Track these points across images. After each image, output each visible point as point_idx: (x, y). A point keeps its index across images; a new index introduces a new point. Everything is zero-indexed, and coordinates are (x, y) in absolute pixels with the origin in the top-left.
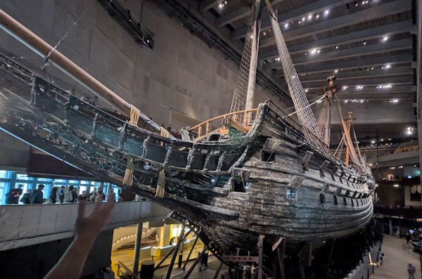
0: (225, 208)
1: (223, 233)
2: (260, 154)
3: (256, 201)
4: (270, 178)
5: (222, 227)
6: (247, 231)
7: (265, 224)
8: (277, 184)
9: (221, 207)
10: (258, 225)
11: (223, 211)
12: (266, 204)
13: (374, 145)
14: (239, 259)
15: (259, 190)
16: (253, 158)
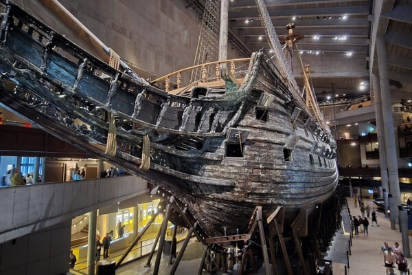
0: (218, 177)
1: (210, 209)
2: (254, 111)
3: (255, 167)
4: (266, 139)
5: (211, 202)
6: (243, 203)
7: (263, 192)
8: (274, 146)
9: (212, 177)
10: (257, 194)
11: (217, 182)
12: (265, 169)
13: (330, 101)
14: (228, 239)
15: (257, 153)
16: (247, 116)
